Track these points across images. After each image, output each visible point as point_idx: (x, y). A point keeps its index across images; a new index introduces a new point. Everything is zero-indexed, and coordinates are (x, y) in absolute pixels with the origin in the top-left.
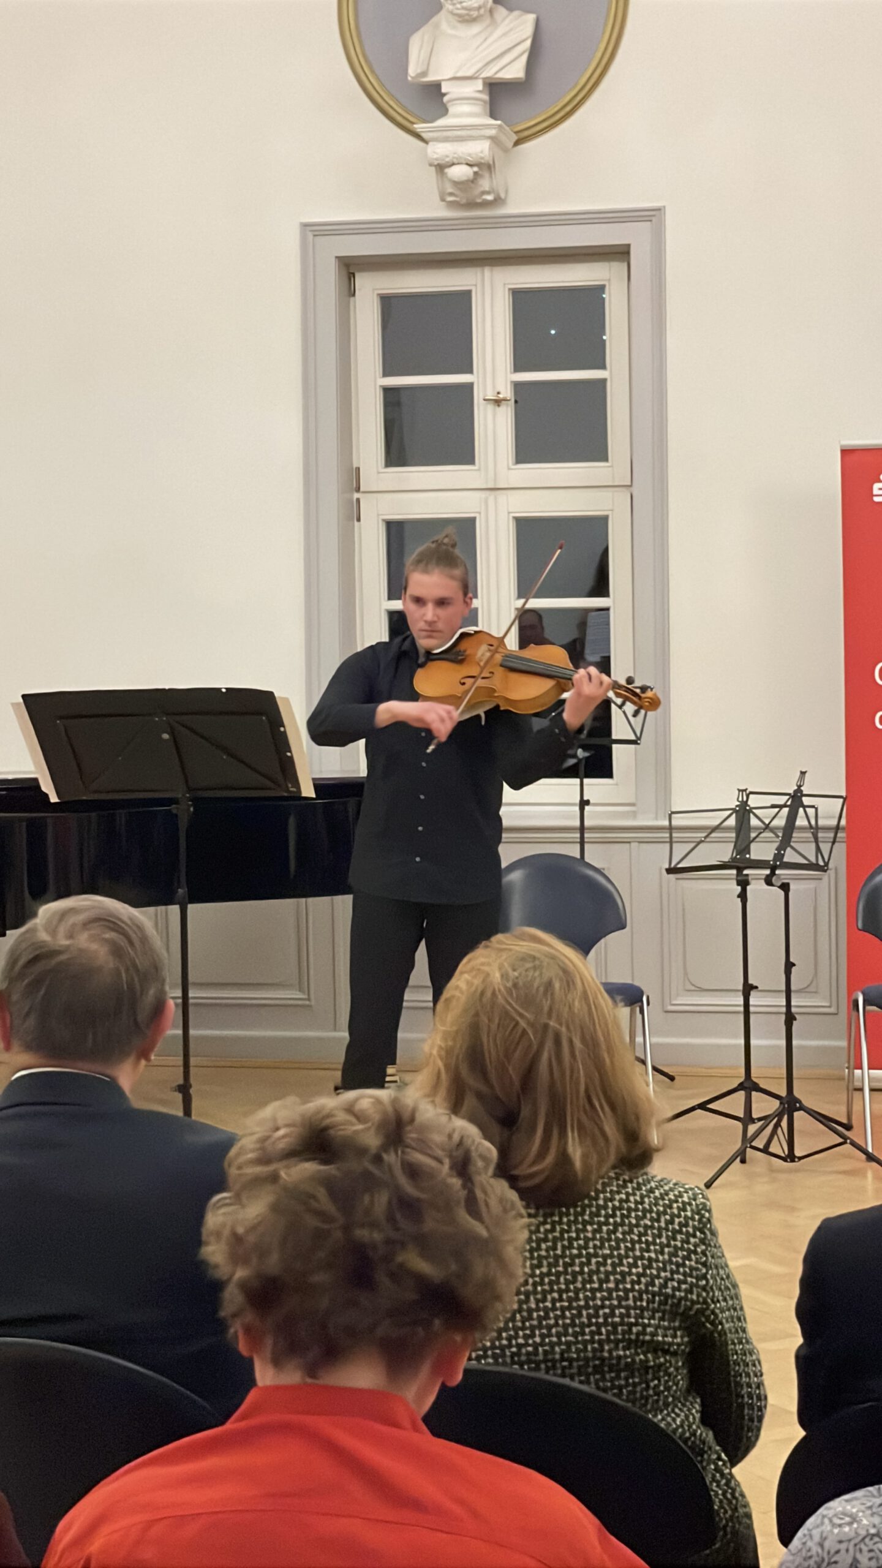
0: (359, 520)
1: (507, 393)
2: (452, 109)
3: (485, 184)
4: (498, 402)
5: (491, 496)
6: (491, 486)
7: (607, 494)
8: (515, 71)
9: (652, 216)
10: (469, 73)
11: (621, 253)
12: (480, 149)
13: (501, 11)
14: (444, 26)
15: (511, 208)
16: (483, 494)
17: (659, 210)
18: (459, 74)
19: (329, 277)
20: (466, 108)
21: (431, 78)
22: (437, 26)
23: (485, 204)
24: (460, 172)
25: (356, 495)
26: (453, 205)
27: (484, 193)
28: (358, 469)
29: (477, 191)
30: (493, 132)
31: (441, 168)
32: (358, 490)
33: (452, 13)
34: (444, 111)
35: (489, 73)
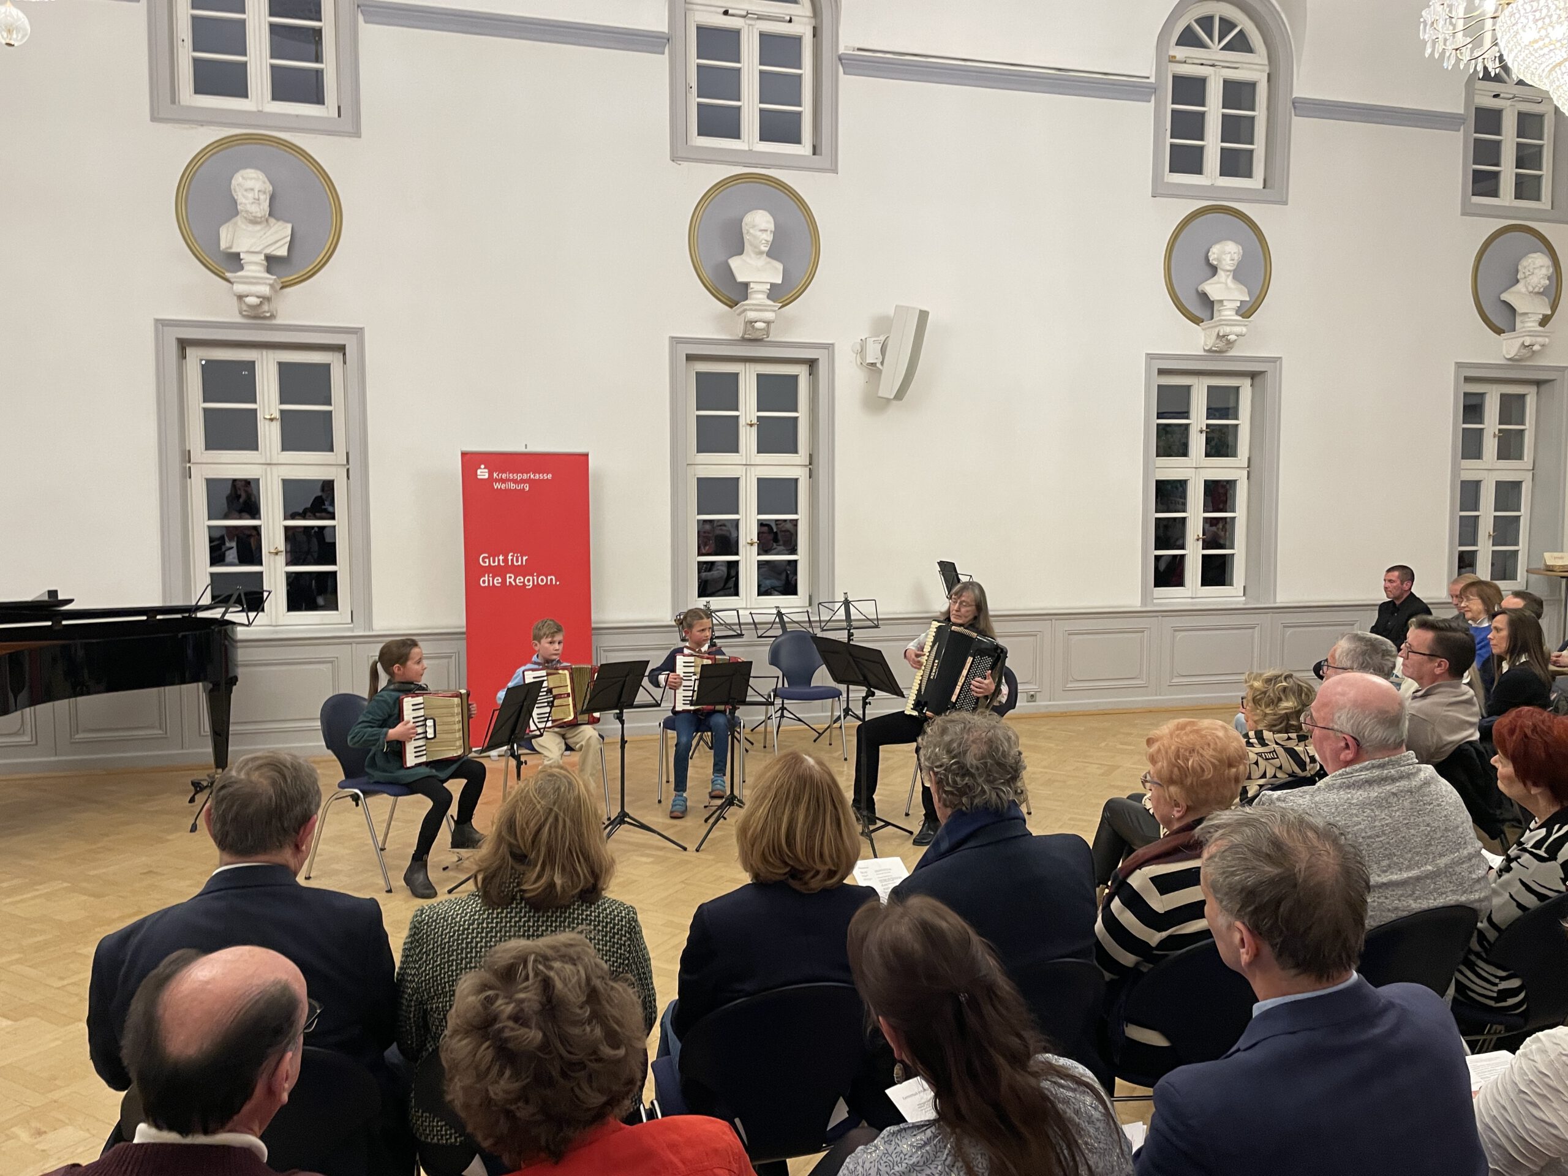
0: (190, 477)
1: (277, 415)
2: (246, 267)
3: (266, 307)
4: (271, 420)
5: (269, 468)
6: (268, 462)
7: (333, 469)
8: (283, 252)
9: (358, 332)
10: (258, 250)
11: (341, 349)
12: (265, 290)
13: (272, 221)
14: (239, 223)
15: (278, 321)
16: (264, 467)
17: (361, 329)
18: (252, 250)
19: (173, 349)
20: (253, 267)
21: (234, 250)
22: (236, 224)
23: (265, 318)
24: (252, 300)
25: (188, 465)
26: (244, 316)
27: (265, 312)
28: (189, 451)
29: (261, 310)
30: (271, 282)
31: (240, 297)
32: (189, 462)
33: (246, 218)
34: (242, 268)
35: (268, 251)
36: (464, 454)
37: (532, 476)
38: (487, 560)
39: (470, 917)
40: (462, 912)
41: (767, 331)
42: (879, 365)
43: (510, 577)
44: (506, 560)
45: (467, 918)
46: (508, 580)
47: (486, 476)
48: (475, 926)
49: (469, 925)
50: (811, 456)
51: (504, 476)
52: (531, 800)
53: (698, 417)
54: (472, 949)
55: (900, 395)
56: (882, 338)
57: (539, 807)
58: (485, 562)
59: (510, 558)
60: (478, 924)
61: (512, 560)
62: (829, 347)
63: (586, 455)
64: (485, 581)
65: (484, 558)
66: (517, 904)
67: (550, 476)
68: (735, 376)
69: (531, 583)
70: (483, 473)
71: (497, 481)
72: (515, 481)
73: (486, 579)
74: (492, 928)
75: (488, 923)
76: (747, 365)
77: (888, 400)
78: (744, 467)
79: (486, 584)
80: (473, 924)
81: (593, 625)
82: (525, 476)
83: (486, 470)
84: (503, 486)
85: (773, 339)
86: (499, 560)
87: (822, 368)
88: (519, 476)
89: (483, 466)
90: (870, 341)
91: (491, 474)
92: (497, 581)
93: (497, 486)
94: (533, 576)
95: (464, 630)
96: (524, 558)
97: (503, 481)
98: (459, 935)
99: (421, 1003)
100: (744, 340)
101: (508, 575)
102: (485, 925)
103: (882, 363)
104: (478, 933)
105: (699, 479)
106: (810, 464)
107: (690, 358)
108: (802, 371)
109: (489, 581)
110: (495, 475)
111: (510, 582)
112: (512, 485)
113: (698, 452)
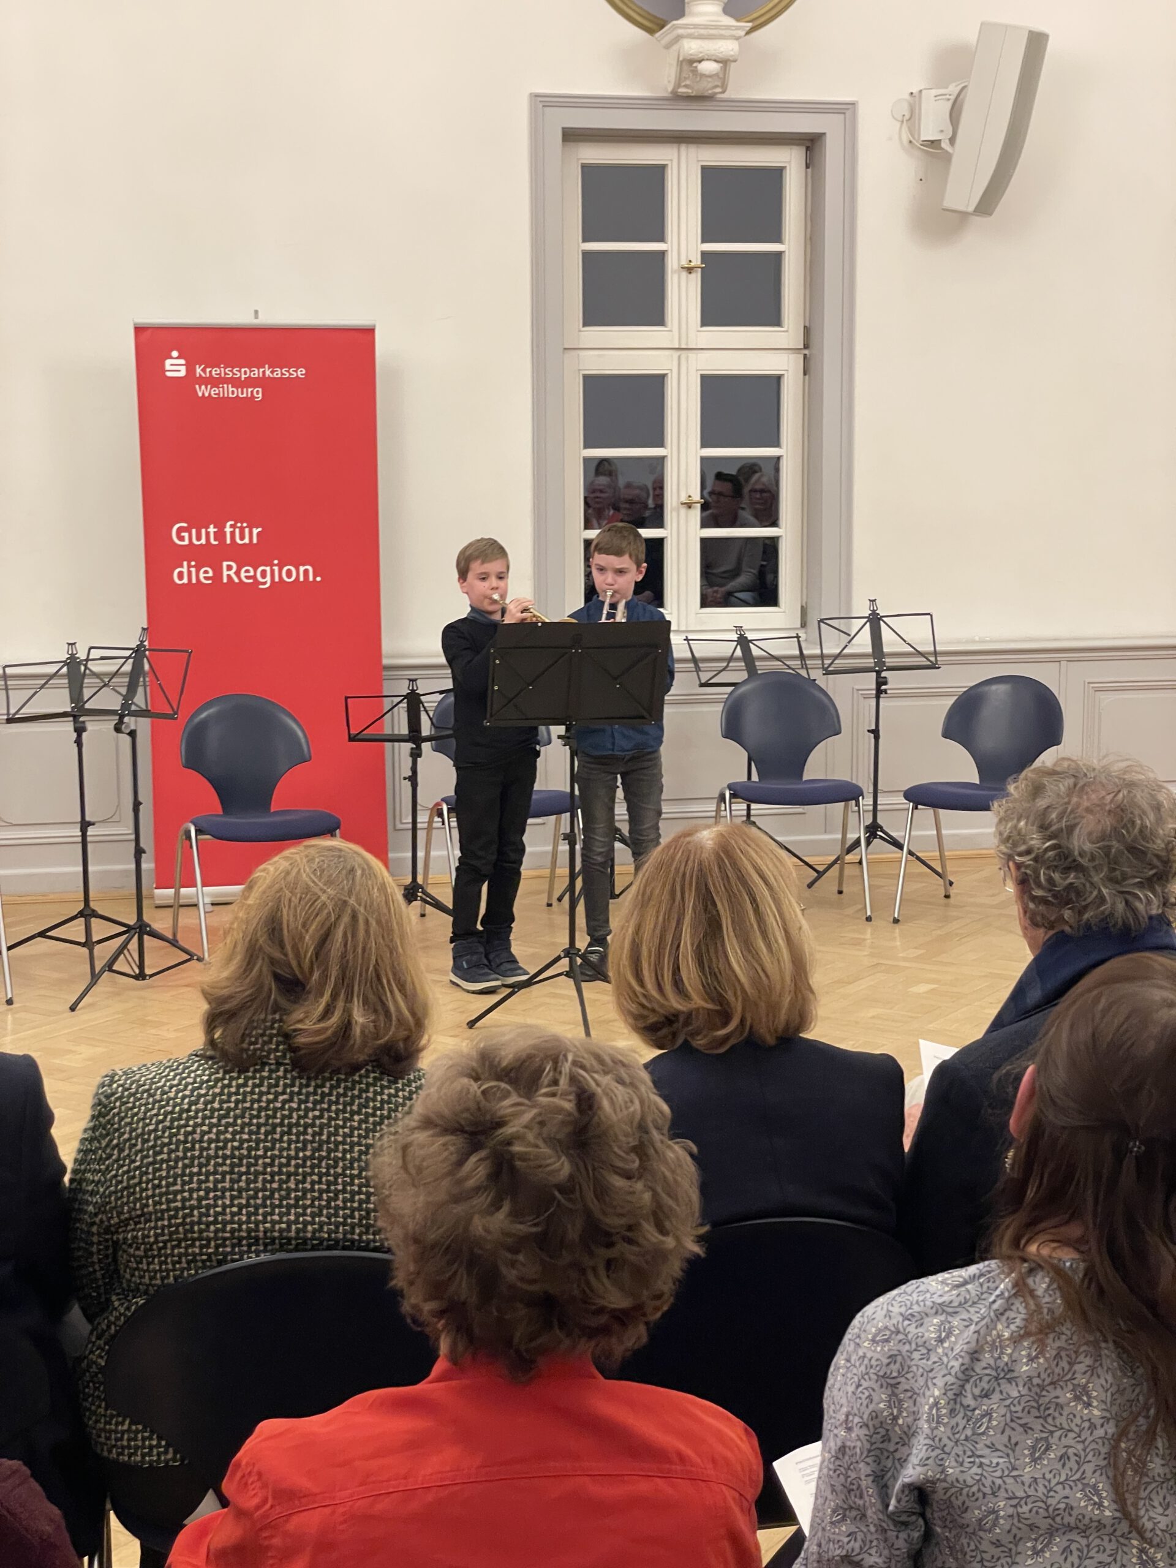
36: (139, 330)
37: (268, 373)
38: (186, 535)
41: (722, 79)
42: (945, 145)
43: (229, 568)
44: (220, 535)
46: (225, 573)
47: (183, 373)
50: (807, 330)
51: (215, 372)
53: (586, 254)
55: (987, 204)
56: (953, 89)
57: (324, 898)
58: (182, 539)
59: (228, 530)
61: (233, 534)
62: (846, 110)
63: (370, 332)
64: (184, 574)
65: (180, 530)
67: (301, 372)
68: (658, 172)
69: (268, 579)
70: (175, 367)
71: (203, 381)
72: (236, 383)
73: (185, 570)
76: (683, 147)
77: (964, 215)
78: (676, 354)
79: (185, 581)
82: (256, 373)
83: (182, 361)
84: (214, 392)
85: (734, 96)
86: (208, 534)
87: (832, 152)
88: (243, 373)
90: (929, 95)
91: (190, 370)
92: (205, 575)
93: (202, 391)
94: (272, 565)
96: (255, 531)
97: (215, 382)
100: (679, 99)
101: (225, 564)
103: (952, 141)
105: (586, 378)
106: (806, 347)
107: (571, 136)
108: (790, 160)
109: (190, 573)
110: (199, 370)
111: (229, 576)
112: (231, 389)
113: (585, 325)
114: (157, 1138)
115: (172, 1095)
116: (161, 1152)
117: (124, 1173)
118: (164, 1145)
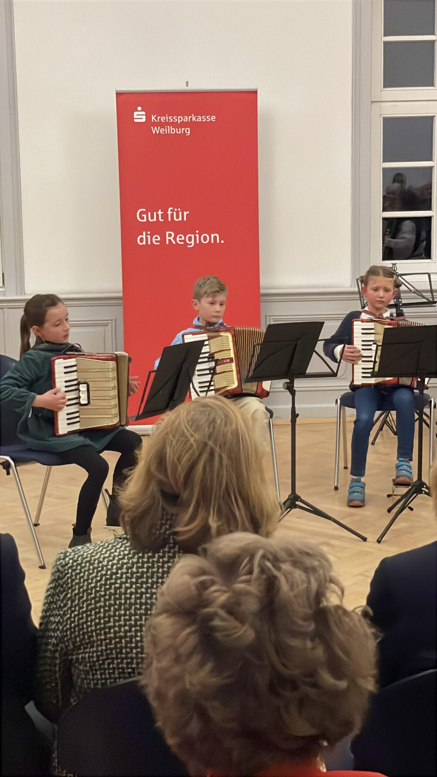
36: (119, 94)
37: (194, 119)
38: (145, 216)
39: (118, 561)
40: (110, 556)
43: (170, 235)
44: (165, 216)
45: (115, 562)
46: (168, 238)
47: (144, 120)
48: (124, 570)
49: (118, 569)
51: (163, 119)
52: (184, 432)
53: (386, 43)
54: (120, 594)
57: (192, 440)
58: (142, 218)
59: (169, 213)
60: (128, 569)
61: (172, 215)
63: (255, 92)
64: (143, 239)
65: (142, 213)
66: (170, 548)
67: (213, 118)
69: (193, 241)
70: (139, 116)
71: (155, 124)
72: (175, 125)
73: (144, 237)
74: (143, 573)
75: (138, 568)
79: (144, 243)
80: (121, 568)
81: (262, 291)
82: (186, 119)
83: (144, 113)
84: (162, 131)
86: (157, 215)
88: (179, 119)
89: (139, 108)
91: (148, 117)
92: (156, 239)
93: (155, 130)
94: (195, 234)
95: (121, 295)
96: (185, 213)
97: (162, 125)
98: (106, 580)
99: (66, 654)
101: (167, 233)
102: (134, 570)
104: (127, 578)
105: (384, 119)
109: (147, 238)
110: (153, 118)
111: (169, 240)
112: (172, 129)
113: (384, 87)
114: (97, 592)
115: (105, 563)
116: (99, 601)
117: (75, 616)
118: (101, 596)
